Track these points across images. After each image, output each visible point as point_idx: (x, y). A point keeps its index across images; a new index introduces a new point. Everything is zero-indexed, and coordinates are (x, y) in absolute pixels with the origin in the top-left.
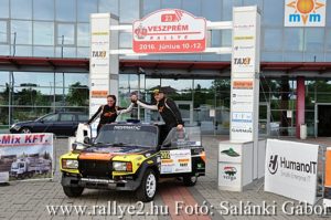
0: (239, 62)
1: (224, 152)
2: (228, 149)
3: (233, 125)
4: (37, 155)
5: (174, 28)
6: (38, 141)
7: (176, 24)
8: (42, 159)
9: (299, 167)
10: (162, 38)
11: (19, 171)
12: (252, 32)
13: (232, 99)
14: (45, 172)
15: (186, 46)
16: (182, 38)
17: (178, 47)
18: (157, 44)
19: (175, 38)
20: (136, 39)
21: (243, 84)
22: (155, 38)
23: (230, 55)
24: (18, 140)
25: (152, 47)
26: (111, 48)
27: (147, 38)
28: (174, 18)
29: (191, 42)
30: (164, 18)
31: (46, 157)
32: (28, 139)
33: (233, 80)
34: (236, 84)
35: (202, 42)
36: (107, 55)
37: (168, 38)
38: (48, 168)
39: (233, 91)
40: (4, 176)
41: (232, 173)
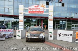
0: (50, 16)
1: (50, 33)
2: (50, 32)
3: (49, 27)
4: (10, 34)
5: (37, 9)
6: (10, 31)
7: (38, 8)
8: (11, 35)
9: (67, 35)
10: (35, 10)
11: (7, 37)
12: (53, 10)
13: (49, 23)
14: (12, 37)
15: (40, 12)
16: (39, 11)
17: (38, 12)
18: (34, 12)
19: (37, 11)
20: (29, 10)
21: (51, 20)
22: (33, 10)
23: (48, 14)
24: (7, 31)
25: (33, 12)
26: (24, 12)
27: (32, 10)
28: (37, 7)
29: (41, 12)
30: (35, 7)
31: (12, 34)
32: (9, 30)
33: (49, 19)
34: (49, 20)
35: (43, 12)
36: (23, 13)
37: (36, 11)
38: (12, 36)
39: (49, 21)
40: (4, 38)
41: (51, 37)
